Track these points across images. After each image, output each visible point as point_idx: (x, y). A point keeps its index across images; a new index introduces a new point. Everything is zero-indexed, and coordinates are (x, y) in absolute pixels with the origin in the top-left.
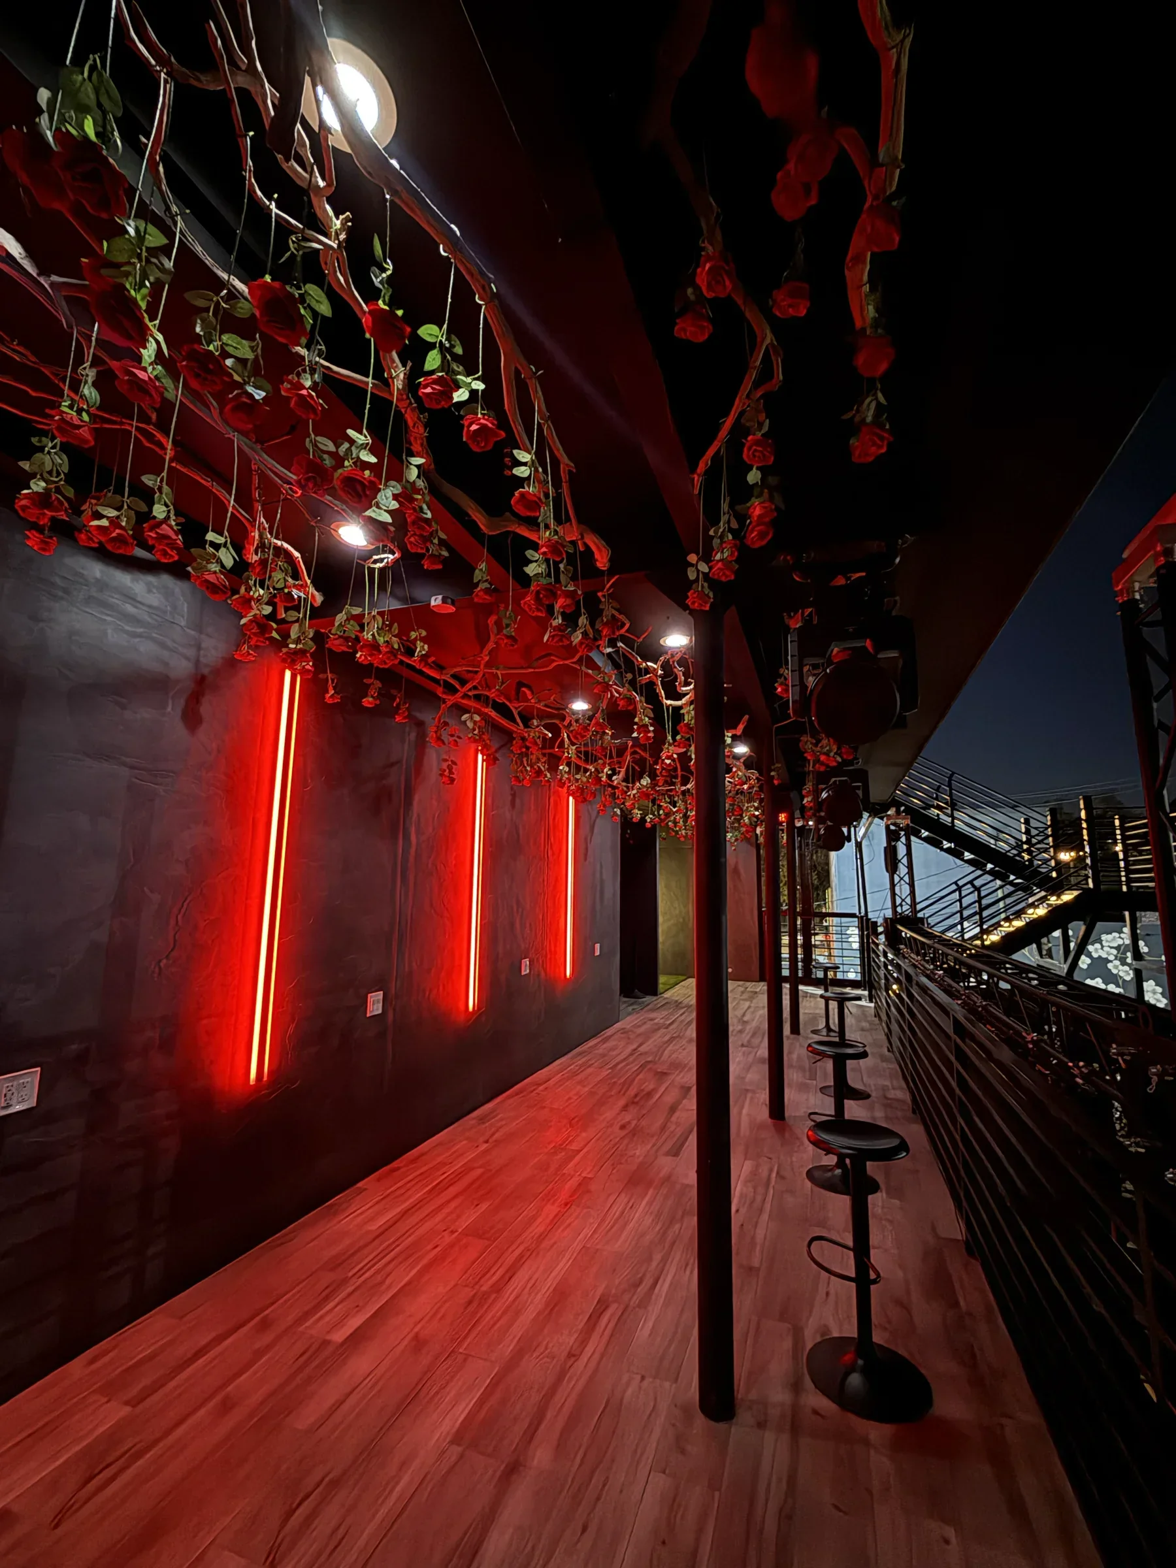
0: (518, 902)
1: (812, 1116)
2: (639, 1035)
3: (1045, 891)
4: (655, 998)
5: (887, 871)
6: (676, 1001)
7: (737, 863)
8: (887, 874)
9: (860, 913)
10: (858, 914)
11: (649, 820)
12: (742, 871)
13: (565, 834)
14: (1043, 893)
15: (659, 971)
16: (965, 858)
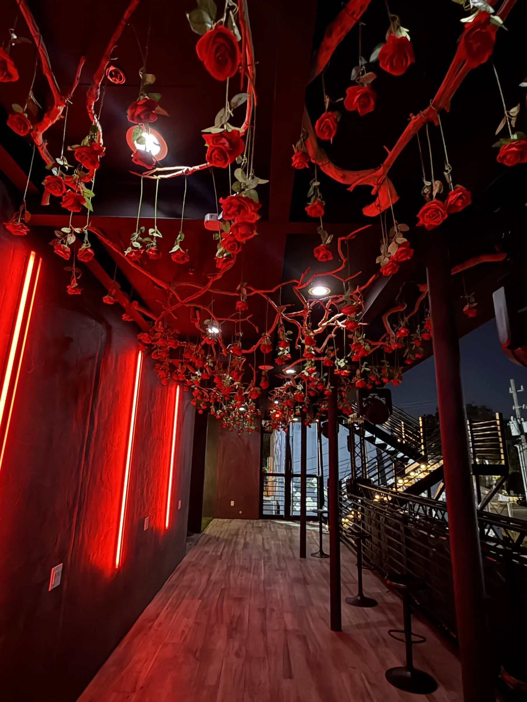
0: (147, 472)
1: (392, 633)
2: (205, 567)
3: (418, 462)
4: (200, 535)
5: (349, 451)
6: (215, 537)
7: (249, 443)
8: (349, 453)
9: (319, 475)
10: (317, 475)
11: (218, 414)
12: (251, 447)
13: (172, 421)
14: (417, 464)
15: (203, 515)
16: (376, 443)
